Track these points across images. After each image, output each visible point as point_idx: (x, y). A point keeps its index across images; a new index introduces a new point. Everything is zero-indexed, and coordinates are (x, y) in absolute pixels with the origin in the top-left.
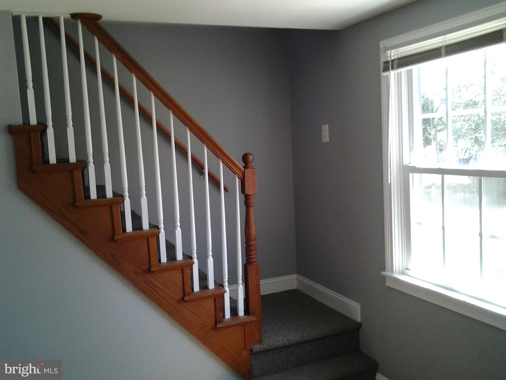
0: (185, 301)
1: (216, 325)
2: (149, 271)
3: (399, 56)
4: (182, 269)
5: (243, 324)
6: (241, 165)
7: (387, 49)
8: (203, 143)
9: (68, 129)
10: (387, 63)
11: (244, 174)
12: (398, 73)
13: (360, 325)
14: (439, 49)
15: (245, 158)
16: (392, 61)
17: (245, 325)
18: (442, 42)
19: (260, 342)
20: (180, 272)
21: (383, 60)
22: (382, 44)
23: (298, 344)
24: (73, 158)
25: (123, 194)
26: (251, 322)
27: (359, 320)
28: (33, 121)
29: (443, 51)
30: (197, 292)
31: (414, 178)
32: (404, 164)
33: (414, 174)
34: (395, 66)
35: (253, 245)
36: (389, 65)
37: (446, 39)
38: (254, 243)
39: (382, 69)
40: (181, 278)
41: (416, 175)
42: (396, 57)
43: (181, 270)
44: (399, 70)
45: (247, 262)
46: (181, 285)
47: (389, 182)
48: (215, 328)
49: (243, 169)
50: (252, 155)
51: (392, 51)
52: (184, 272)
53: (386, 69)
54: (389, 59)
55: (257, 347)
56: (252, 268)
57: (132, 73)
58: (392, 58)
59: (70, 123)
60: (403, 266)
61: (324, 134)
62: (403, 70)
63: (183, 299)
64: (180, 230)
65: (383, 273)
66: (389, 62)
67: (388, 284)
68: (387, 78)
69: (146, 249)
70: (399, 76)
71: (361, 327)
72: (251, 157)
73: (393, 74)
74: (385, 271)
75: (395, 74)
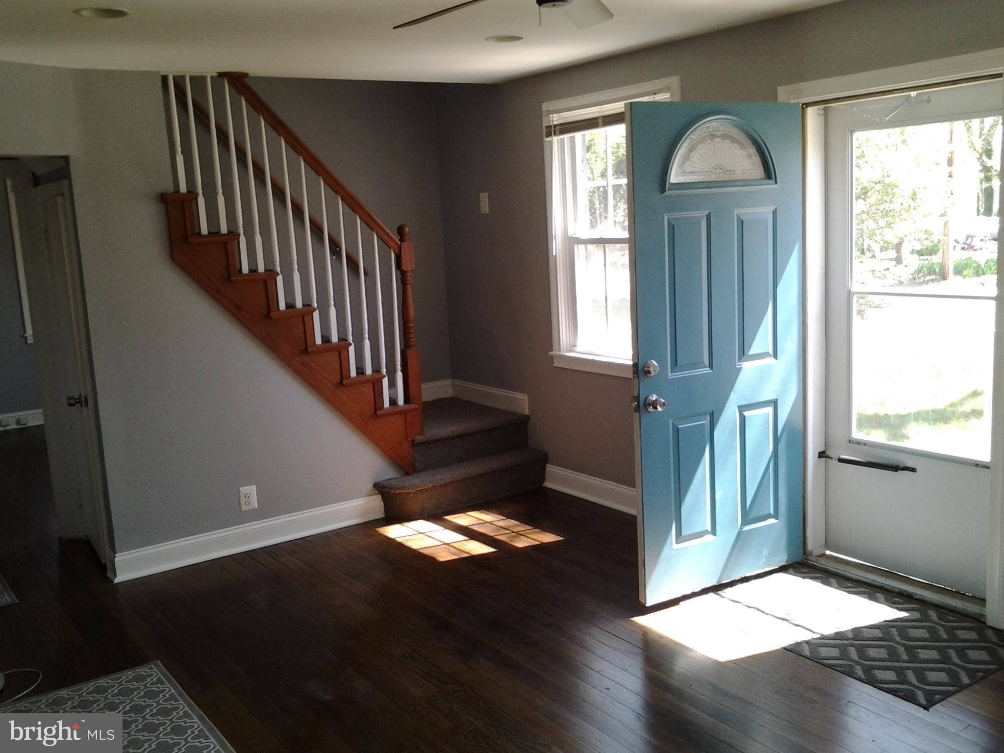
0: (344, 386)
1: (376, 412)
2: (306, 351)
3: (562, 122)
4: (340, 351)
5: (403, 413)
6: (396, 238)
7: (549, 112)
8: (356, 213)
9: (218, 198)
10: (549, 127)
11: (400, 247)
12: (561, 139)
13: (527, 418)
14: (597, 118)
15: (400, 231)
16: (555, 126)
17: (405, 414)
18: (599, 112)
19: (422, 432)
20: (336, 353)
21: (545, 124)
22: (545, 106)
23: (461, 436)
24: (224, 229)
25: (274, 268)
26: (413, 410)
27: (527, 413)
28: (183, 188)
29: (600, 121)
30: (354, 377)
31: (580, 251)
32: (569, 235)
33: (579, 245)
34: (557, 132)
35: (412, 327)
36: (551, 130)
37: (603, 109)
38: (412, 325)
39: (544, 134)
40: (338, 360)
41: (581, 247)
42: (558, 122)
43: (337, 352)
44: (561, 137)
45: (405, 347)
46: (338, 367)
47: (554, 254)
48: (375, 415)
49: (399, 242)
50: (409, 227)
51: (555, 115)
52: (342, 354)
53: (549, 135)
54: (551, 124)
55: (419, 438)
56: (411, 353)
57: (280, 136)
58: (555, 123)
59: (220, 191)
60: (570, 344)
61: (483, 204)
62: (566, 137)
63: (341, 383)
64: (335, 309)
65: (550, 353)
66: (551, 126)
67: (556, 364)
68: (551, 143)
69: (302, 328)
70: (562, 142)
71: (529, 419)
72: (407, 229)
73: (555, 139)
74: (552, 351)
75: (558, 139)
